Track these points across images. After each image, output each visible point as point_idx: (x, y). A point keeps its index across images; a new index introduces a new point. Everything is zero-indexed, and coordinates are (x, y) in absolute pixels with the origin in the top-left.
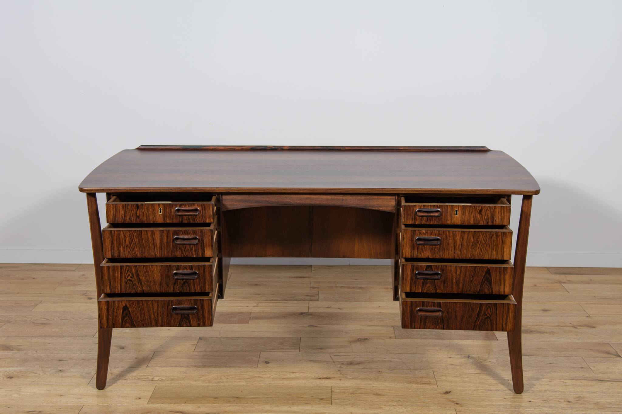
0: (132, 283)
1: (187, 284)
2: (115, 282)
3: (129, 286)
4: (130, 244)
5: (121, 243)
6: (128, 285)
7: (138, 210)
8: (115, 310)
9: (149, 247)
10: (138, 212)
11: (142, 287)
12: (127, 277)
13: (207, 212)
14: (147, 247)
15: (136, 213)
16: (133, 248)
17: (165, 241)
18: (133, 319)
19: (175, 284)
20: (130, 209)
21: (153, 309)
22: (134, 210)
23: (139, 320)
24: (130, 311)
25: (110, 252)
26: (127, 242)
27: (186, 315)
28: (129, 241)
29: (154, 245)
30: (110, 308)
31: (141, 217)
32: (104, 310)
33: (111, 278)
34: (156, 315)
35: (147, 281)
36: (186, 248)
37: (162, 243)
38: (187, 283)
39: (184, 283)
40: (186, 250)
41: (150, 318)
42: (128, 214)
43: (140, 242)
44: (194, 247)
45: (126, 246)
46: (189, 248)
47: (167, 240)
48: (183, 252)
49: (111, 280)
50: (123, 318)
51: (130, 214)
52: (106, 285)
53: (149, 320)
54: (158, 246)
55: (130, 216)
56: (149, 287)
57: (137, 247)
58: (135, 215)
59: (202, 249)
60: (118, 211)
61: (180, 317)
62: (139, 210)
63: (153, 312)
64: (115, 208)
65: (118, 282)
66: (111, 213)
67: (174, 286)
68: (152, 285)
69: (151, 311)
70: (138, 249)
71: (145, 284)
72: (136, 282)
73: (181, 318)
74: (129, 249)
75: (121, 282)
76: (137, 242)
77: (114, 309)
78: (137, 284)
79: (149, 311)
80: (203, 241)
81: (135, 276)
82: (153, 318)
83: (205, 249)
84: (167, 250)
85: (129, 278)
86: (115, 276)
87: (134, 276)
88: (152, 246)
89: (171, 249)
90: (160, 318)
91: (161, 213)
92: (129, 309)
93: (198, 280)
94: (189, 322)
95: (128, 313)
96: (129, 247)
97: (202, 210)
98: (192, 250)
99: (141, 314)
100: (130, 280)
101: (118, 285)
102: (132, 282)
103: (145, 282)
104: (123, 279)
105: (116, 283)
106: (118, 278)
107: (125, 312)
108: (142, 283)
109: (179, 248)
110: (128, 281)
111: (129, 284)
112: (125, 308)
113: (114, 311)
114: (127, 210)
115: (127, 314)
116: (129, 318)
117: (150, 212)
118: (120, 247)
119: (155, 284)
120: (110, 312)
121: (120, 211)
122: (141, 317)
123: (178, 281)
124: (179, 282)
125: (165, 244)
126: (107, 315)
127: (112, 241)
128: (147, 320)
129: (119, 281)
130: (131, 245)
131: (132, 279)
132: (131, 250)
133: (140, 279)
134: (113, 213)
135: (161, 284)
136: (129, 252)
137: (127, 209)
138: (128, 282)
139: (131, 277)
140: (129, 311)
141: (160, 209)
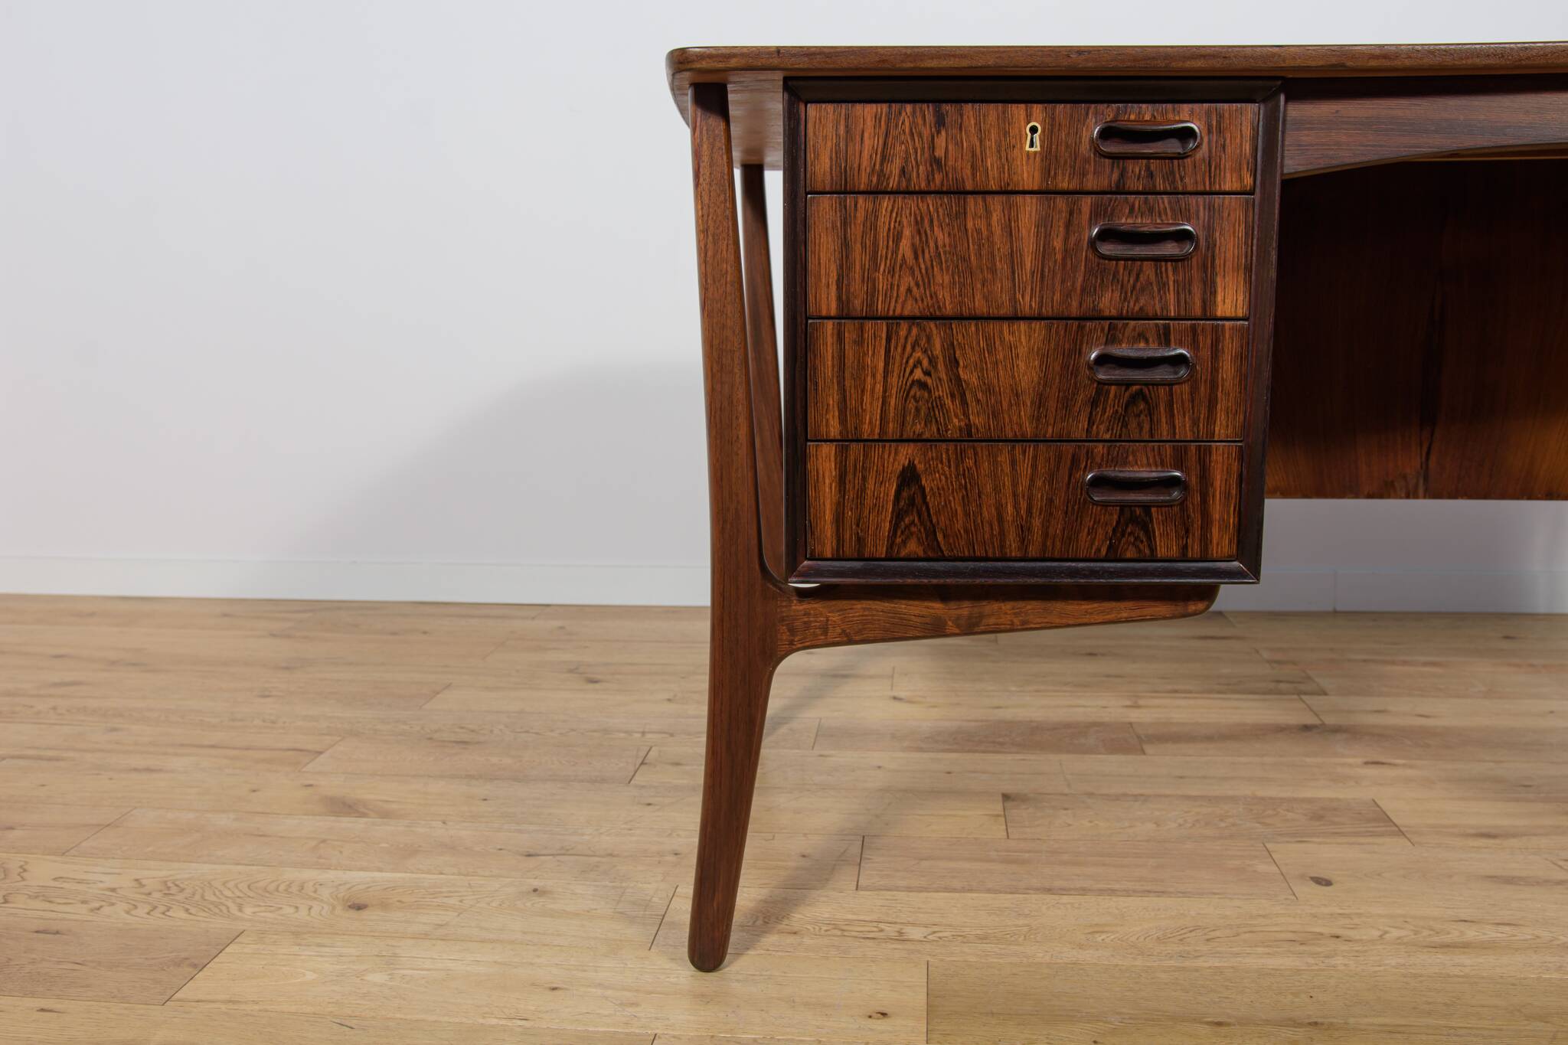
0: (926, 395)
1: (1142, 406)
2: (863, 391)
3: (918, 410)
4: (916, 258)
5: (882, 251)
6: (912, 405)
7: (939, 132)
8: (871, 484)
9: (993, 270)
10: (941, 141)
11: (966, 414)
12: (912, 372)
13: (1228, 141)
14: (982, 272)
15: (933, 147)
16: (928, 277)
17: (1058, 244)
18: (934, 520)
19: (1094, 403)
20: (907, 130)
21: (1015, 485)
22: (926, 133)
23: (959, 525)
24: (927, 490)
25: (833, 288)
26: (905, 246)
27: (1138, 511)
28: (913, 245)
29: (1013, 259)
30: (850, 476)
31: (950, 163)
32: (827, 481)
33: (847, 375)
34: (1024, 505)
35: (989, 390)
36: (1142, 278)
37: (1044, 253)
38: (1144, 399)
39: (1133, 400)
40: (1138, 285)
41: (1001, 519)
42: (900, 149)
43: (956, 247)
44: (1175, 270)
45: (901, 266)
46: (1153, 278)
47: (1066, 240)
48: (1126, 293)
49: (847, 384)
50: (898, 516)
51: (907, 151)
52: (828, 405)
53: (996, 524)
54: (1028, 265)
55: (906, 159)
56: (993, 413)
57: (942, 269)
58: (927, 155)
59: (1205, 283)
60: (858, 138)
61: (1115, 517)
62: (943, 133)
63: (1015, 495)
64: (847, 126)
65: (873, 390)
66: (829, 144)
67: (1091, 413)
68: (1005, 405)
69: (1008, 490)
70: (947, 279)
71: (978, 401)
72: (943, 392)
73: (1118, 522)
74: (907, 281)
75: (885, 391)
76: (945, 246)
77: (864, 478)
78: (948, 402)
79: (997, 489)
80: (1211, 246)
81: (941, 367)
82: (1010, 518)
83: (1219, 280)
84: (1063, 282)
85: (918, 374)
86: (861, 367)
87: (935, 367)
88: (1002, 267)
89: (1080, 280)
90: (1037, 522)
91: (1037, 148)
92: (923, 482)
93: (1186, 388)
94: (1149, 539)
95: (918, 500)
96: (911, 269)
97: (1210, 132)
98: (1163, 286)
99: (965, 501)
100: (923, 385)
101: (871, 404)
102: (930, 392)
103: (980, 395)
104: (894, 380)
105: (867, 398)
106: (874, 376)
107: (905, 494)
108: (968, 396)
109: (1114, 276)
110: (911, 387)
111: (917, 401)
112: (909, 477)
113: (863, 489)
114: (893, 132)
115: (912, 502)
116: (919, 518)
117: (991, 143)
118: (877, 269)
119: (1018, 405)
120: (851, 494)
121: (866, 135)
122: (967, 514)
123: (1108, 392)
124: (1112, 395)
125: (1059, 257)
126: (838, 503)
127: (845, 244)
128: (987, 528)
129: (879, 388)
130: (921, 260)
131: (929, 381)
132: (917, 285)
133: (958, 378)
134: (838, 145)
135: (1040, 401)
136: (909, 290)
137: (897, 126)
138: (912, 393)
139: (927, 373)
140: (923, 489)
141: (1034, 130)
